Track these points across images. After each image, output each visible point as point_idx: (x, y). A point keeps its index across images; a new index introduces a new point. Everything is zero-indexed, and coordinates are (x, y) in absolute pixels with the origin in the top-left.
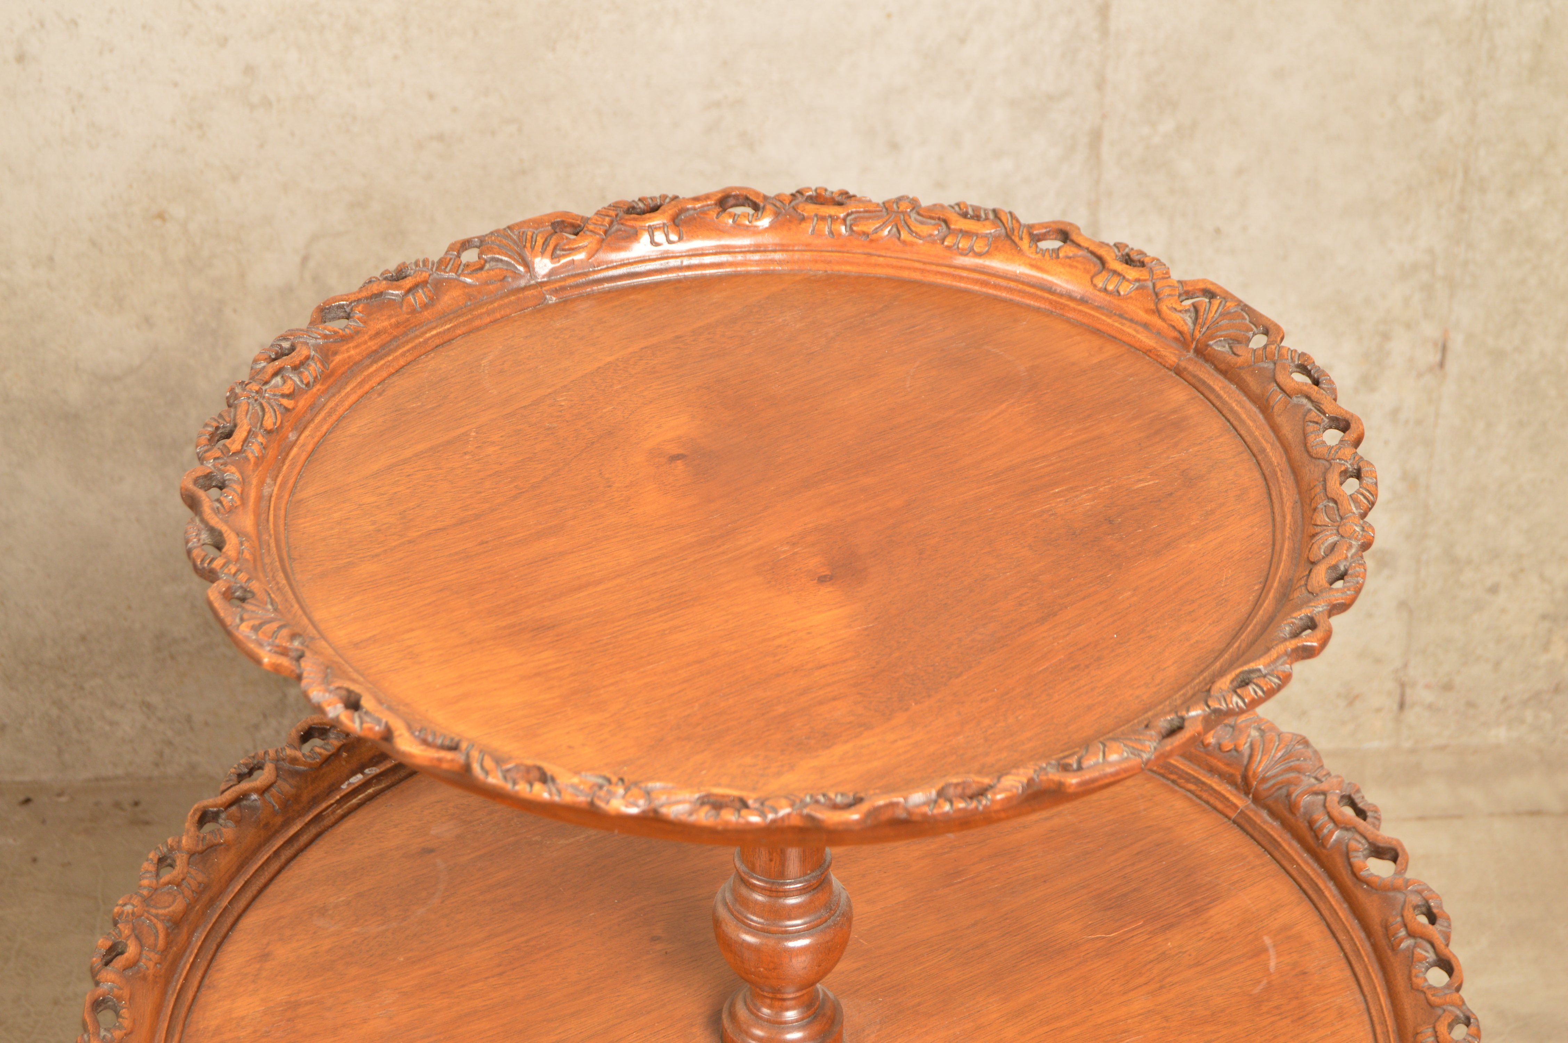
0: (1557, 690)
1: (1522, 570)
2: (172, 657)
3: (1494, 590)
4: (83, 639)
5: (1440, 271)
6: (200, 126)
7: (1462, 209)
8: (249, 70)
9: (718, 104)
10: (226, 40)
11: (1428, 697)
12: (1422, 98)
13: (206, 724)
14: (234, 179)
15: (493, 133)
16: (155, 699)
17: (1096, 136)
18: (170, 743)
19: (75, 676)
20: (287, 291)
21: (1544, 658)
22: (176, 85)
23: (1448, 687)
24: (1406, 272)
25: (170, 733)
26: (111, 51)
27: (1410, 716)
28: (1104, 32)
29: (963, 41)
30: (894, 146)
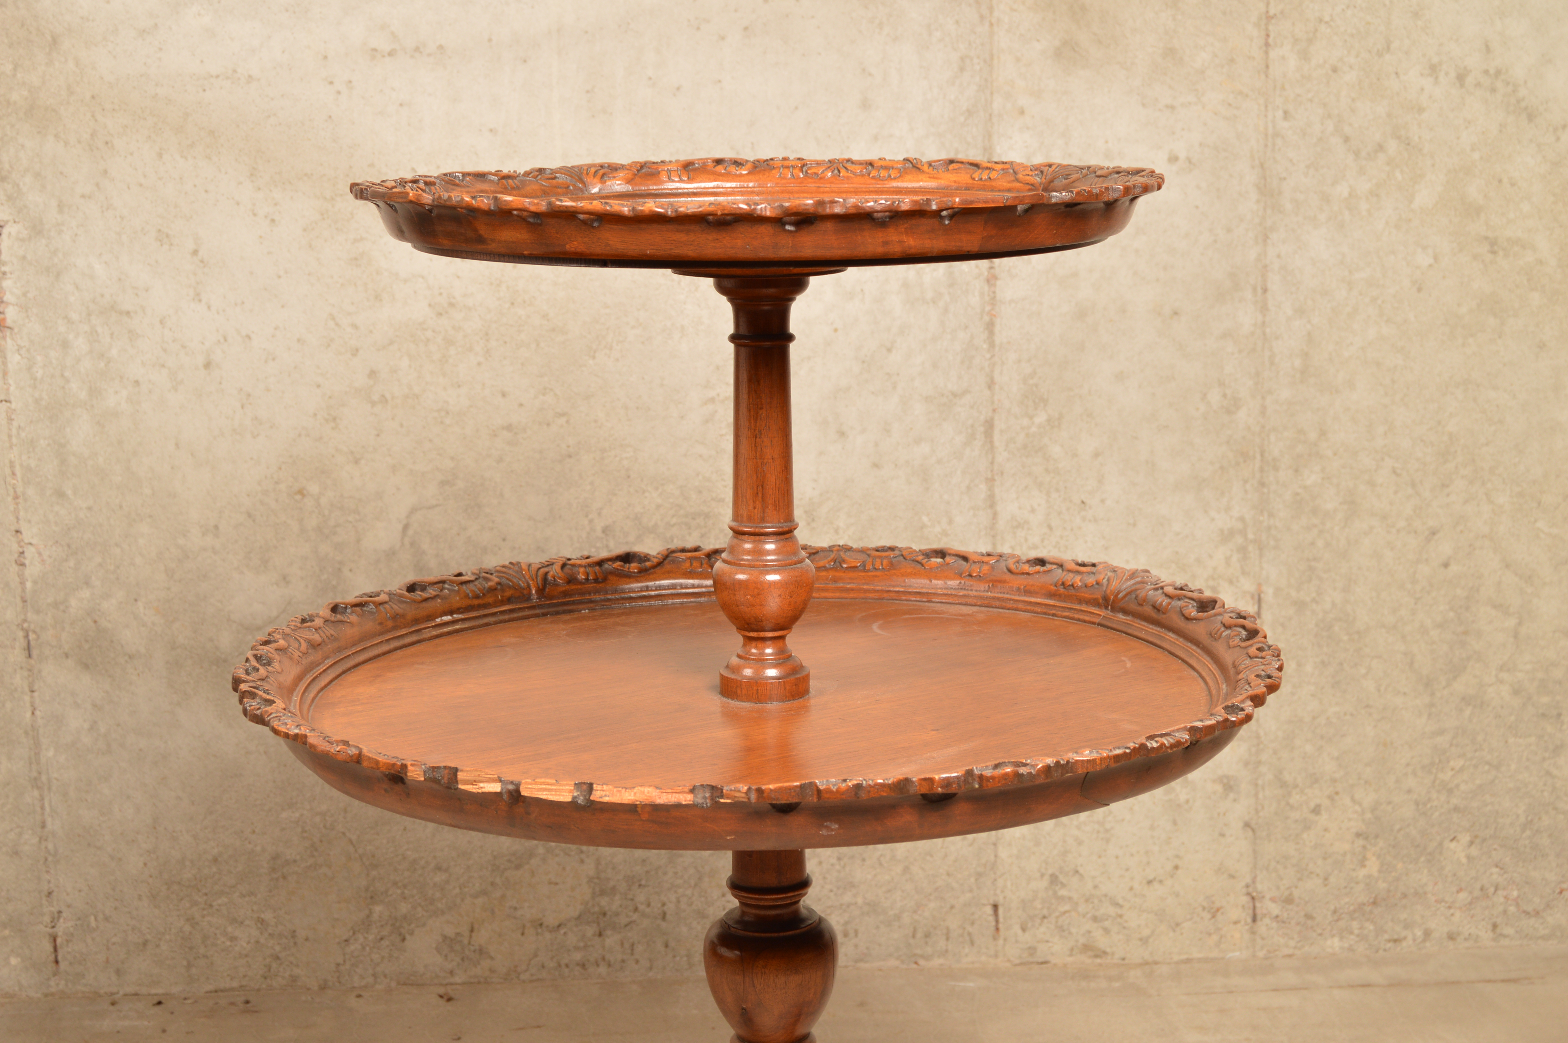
0: (1374, 903)
1: (1337, 793)
2: (284, 877)
3: (1316, 810)
4: (215, 860)
5: (1251, 536)
6: (334, 419)
7: (1262, 484)
8: (373, 374)
9: (712, 400)
10: (357, 350)
11: (1275, 909)
12: (1225, 396)
13: (307, 939)
14: (357, 462)
15: (548, 425)
16: (268, 916)
17: (989, 425)
18: (278, 958)
19: (206, 894)
20: (391, 554)
21: (1362, 873)
22: (319, 386)
23: (1289, 900)
24: (1226, 536)
25: (278, 948)
26: (274, 359)
27: (1262, 926)
28: (992, 345)
29: (889, 350)
30: (842, 434)
